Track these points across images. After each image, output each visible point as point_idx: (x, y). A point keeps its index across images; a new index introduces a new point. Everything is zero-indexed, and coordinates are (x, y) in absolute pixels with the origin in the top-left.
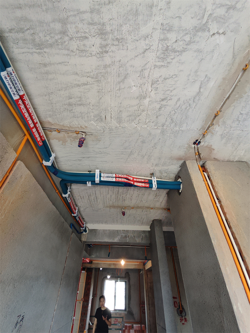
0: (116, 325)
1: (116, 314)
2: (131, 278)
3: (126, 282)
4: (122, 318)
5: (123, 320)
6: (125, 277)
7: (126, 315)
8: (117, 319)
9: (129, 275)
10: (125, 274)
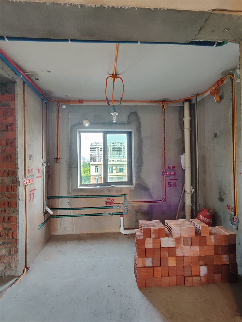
0: (111, 207)
1: (109, 190)
2: (142, 125)
3: (129, 134)
4: (125, 196)
5: (125, 199)
6: (129, 123)
7: (132, 191)
8: (111, 198)
9: (138, 118)
10: (129, 116)
